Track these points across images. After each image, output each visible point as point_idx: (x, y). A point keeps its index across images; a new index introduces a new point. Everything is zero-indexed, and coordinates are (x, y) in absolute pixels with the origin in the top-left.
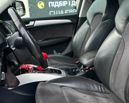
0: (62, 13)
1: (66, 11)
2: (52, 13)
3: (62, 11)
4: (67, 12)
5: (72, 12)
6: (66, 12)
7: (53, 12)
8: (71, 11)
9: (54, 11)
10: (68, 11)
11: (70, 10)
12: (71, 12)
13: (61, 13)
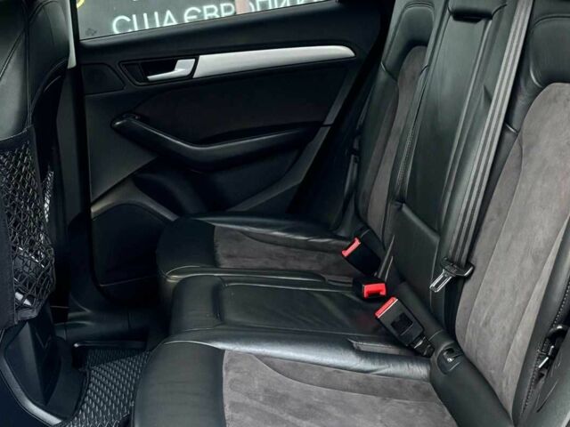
0: (170, 20)
1: (191, 14)
2: (122, 25)
3: (169, 13)
4: (194, 17)
5: (215, 15)
6: (187, 19)
7: (128, 20)
8: (211, 11)
9: (134, 16)
10: (199, 11)
11: (205, 8)
12: (211, 15)
13: (166, 24)
